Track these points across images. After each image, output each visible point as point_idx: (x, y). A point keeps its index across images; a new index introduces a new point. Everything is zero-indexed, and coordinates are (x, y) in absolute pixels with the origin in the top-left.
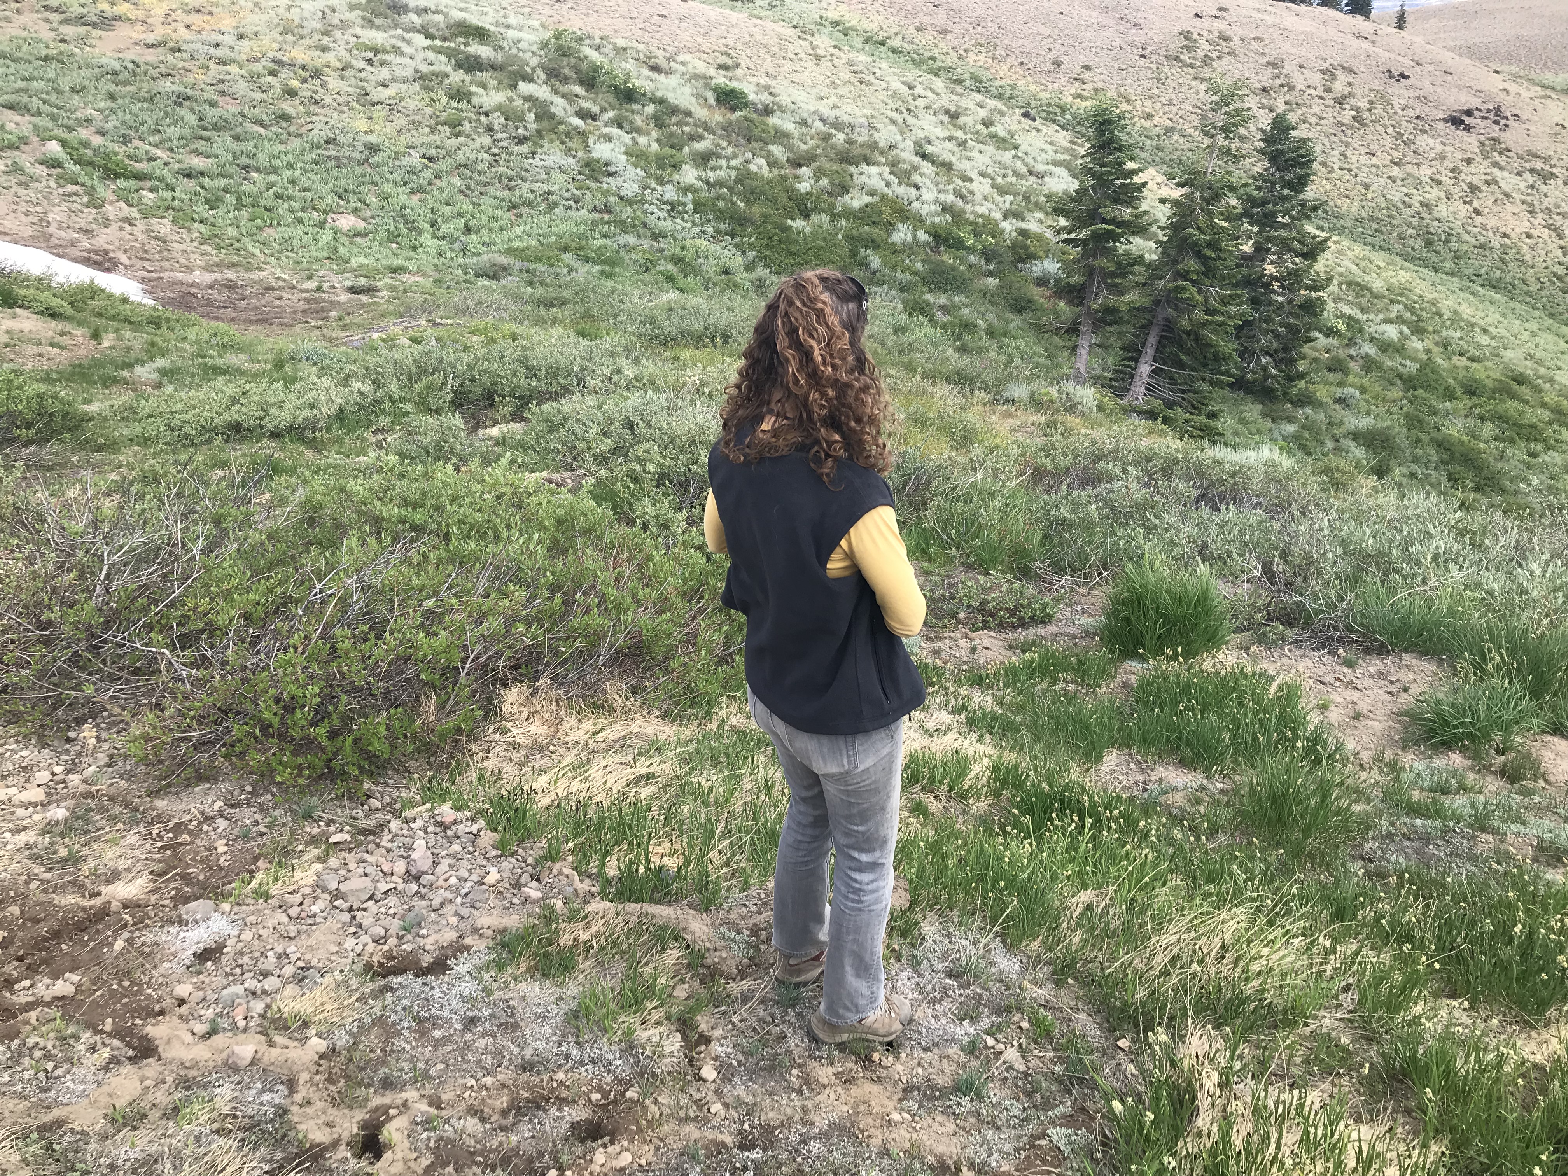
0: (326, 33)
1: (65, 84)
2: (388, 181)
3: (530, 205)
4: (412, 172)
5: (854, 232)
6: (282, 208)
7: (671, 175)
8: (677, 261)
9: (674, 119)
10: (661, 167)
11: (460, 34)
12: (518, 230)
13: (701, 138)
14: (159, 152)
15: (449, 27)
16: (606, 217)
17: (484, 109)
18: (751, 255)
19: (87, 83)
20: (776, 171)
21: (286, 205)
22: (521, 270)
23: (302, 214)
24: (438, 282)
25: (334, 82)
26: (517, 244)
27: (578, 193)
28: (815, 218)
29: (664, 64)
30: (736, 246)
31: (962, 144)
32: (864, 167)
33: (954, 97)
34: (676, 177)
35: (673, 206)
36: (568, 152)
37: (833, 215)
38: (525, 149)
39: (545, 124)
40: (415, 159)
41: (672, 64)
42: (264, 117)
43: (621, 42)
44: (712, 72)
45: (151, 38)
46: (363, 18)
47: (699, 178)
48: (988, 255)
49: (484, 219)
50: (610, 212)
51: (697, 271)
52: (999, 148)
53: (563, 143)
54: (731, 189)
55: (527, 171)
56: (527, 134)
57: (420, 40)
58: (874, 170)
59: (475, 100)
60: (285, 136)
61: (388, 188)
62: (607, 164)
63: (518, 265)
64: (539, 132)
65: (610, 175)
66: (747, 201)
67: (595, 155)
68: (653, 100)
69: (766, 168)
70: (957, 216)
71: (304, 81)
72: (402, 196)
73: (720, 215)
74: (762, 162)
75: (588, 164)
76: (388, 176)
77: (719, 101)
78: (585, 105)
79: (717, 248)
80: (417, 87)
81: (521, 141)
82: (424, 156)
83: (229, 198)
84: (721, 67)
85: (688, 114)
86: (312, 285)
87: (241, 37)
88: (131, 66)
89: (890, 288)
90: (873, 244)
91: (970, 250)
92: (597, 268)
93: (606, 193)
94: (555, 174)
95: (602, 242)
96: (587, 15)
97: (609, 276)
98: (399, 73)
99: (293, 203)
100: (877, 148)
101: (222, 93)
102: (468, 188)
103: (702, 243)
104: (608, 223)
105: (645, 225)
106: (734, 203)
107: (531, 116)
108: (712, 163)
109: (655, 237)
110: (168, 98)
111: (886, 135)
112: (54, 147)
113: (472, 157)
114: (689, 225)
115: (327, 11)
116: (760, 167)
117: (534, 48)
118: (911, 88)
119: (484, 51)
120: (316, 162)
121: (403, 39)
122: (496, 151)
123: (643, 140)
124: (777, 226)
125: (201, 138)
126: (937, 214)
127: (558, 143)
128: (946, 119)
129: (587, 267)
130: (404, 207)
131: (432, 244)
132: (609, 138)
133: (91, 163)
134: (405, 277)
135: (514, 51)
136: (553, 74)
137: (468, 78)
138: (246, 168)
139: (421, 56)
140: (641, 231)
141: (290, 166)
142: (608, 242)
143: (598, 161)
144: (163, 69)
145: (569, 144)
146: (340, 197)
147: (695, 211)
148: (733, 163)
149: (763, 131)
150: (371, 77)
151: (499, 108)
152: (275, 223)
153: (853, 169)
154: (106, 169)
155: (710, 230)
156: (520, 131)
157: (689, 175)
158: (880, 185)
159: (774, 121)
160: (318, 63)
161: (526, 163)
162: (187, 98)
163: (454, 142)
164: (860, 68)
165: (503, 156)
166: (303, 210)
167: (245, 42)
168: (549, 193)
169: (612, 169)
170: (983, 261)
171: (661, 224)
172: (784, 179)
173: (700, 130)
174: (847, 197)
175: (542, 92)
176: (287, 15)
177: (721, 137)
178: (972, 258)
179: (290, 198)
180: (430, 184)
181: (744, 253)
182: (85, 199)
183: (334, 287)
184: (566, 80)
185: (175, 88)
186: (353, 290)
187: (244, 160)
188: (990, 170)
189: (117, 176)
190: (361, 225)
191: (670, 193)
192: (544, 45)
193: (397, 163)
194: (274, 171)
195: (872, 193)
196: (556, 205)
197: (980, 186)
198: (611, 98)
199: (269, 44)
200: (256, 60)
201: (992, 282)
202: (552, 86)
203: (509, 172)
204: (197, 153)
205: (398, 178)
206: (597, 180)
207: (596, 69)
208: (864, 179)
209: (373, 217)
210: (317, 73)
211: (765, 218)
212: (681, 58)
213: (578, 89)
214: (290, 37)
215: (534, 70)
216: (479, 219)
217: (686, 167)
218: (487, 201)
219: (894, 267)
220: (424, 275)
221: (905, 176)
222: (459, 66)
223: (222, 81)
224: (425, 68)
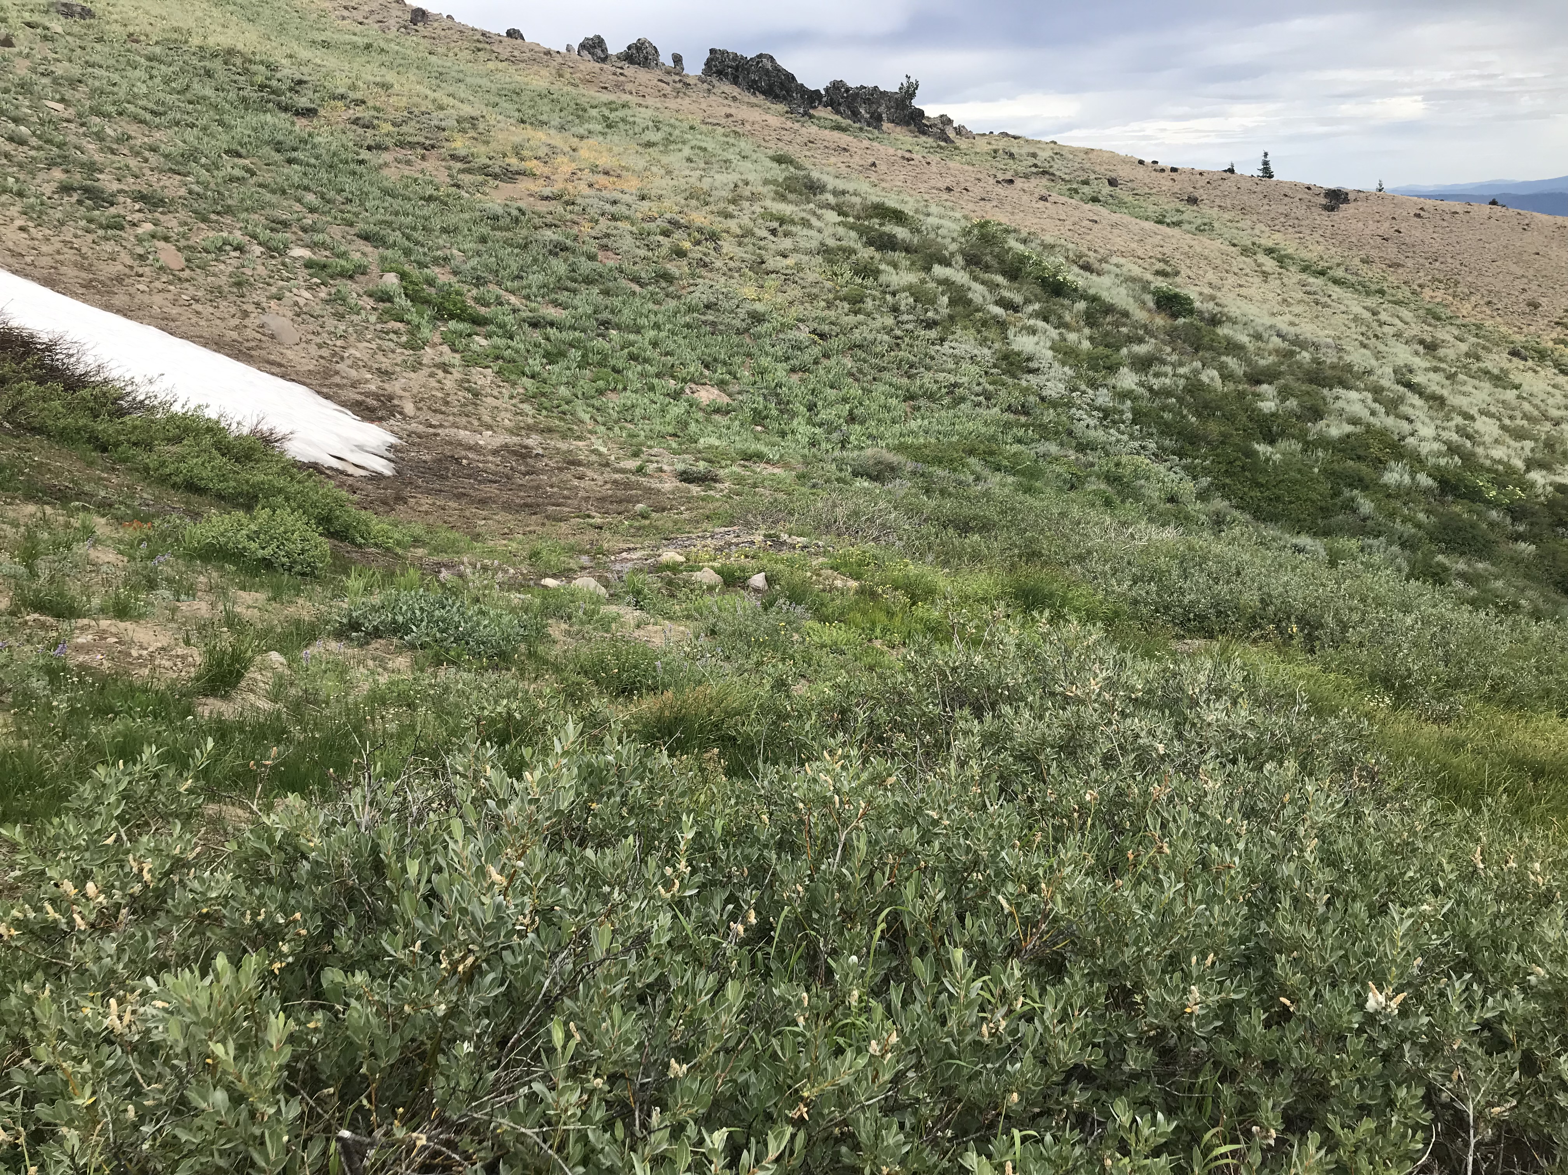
0: (734, 202)
1: (437, 223)
2: (767, 354)
3: (931, 396)
4: (798, 347)
5: (1336, 466)
6: (633, 372)
7: (1105, 378)
8: (1111, 479)
9: (1109, 319)
10: (1094, 368)
11: (877, 216)
12: (913, 425)
13: (1141, 341)
14: (513, 299)
15: (865, 208)
16: (1023, 419)
17: (891, 289)
18: (1205, 481)
19: (461, 224)
20: (1231, 386)
21: (639, 368)
22: (914, 473)
23: (655, 381)
24: (801, 477)
25: (728, 246)
26: (910, 440)
27: (991, 388)
28: (1283, 444)
29: (1096, 265)
30: (1185, 468)
31: (1451, 377)
32: (1339, 391)
33: (1426, 327)
34: (1111, 381)
35: (1106, 413)
36: (983, 342)
37: (1307, 443)
38: (933, 334)
39: (960, 309)
40: (803, 334)
41: (1104, 265)
42: (643, 275)
43: (1049, 239)
44: (1149, 276)
45: (547, 192)
46: (776, 193)
47: (1141, 384)
48: (1516, 512)
49: (874, 407)
50: (1027, 414)
51: (1138, 497)
52: (1496, 386)
53: (979, 332)
54: (1181, 400)
55: (932, 358)
56: (937, 317)
57: (832, 216)
58: (1353, 395)
59: (883, 278)
60: (661, 295)
61: (765, 361)
62: (1029, 359)
63: (910, 466)
64: (951, 318)
65: (1030, 371)
66: (1199, 415)
67: (1016, 347)
68: (1084, 297)
69: (1218, 382)
70: (1468, 458)
71: (698, 243)
72: (780, 372)
73: (1166, 429)
74: (1215, 373)
75: (1006, 357)
76: (768, 348)
77: (1158, 303)
78: (1006, 294)
79: (1161, 468)
80: (820, 259)
81: (930, 325)
82: (814, 332)
83: (575, 354)
84: (1158, 273)
85: (1126, 314)
86: (632, 464)
87: (643, 198)
88: (515, 213)
89: (1390, 543)
90: (1359, 483)
91: (1491, 504)
92: (1010, 479)
93: (1026, 391)
94: (965, 365)
95: (1016, 447)
96: (1013, 213)
97: (1028, 490)
98: (803, 244)
99: (648, 367)
100: (1351, 372)
101: (605, 248)
102: (860, 371)
103: (1143, 460)
104: (1026, 426)
105: (1070, 433)
106: (1184, 417)
107: (945, 300)
108: (1155, 368)
109: (1082, 447)
110: (545, 246)
111: (1358, 358)
112: (391, 280)
113: (870, 337)
114: (1125, 437)
115: (740, 184)
116: (1212, 379)
117: (955, 235)
118: (1374, 314)
119: (901, 233)
120: (688, 326)
121: (814, 214)
122: (898, 333)
123: (1072, 337)
124: (1238, 448)
125: (567, 289)
126: (1439, 454)
127: (973, 331)
128: (1421, 349)
129: (998, 476)
130: (779, 385)
131: (802, 429)
132: (1033, 331)
133: (427, 302)
134: (759, 467)
135: (932, 236)
136: (972, 261)
137: (878, 256)
138: (606, 324)
139: (830, 230)
140: (1065, 437)
141: (657, 326)
142: (1022, 448)
143: (1018, 354)
144: (549, 219)
145: (985, 334)
146: (707, 367)
147: (1134, 422)
148: (1181, 371)
149: (1213, 340)
150: (773, 246)
151: (909, 288)
152: (620, 387)
153: (1325, 391)
154: (441, 308)
155: (1152, 445)
156: (930, 314)
157: (1128, 379)
158: (1364, 414)
159: (1224, 331)
160: (717, 227)
161: (932, 351)
162: (565, 249)
163: (852, 319)
164: (1313, 289)
165: (907, 340)
166: (658, 375)
167: (646, 204)
168: (955, 385)
169: (1034, 365)
170: (1508, 520)
171: (1092, 433)
172: (1241, 395)
173: (1141, 332)
174: (1322, 424)
175: (960, 276)
176: (698, 184)
177: (1164, 342)
178: (1494, 514)
179: (646, 361)
180: (816, 362)
181: (1195, 478)
182: (404, 339)
183: (661, 470)
184: (987, 268)
185: (555, 237)
186: (686, 477)
187: (605, 315)
188: (1493, 409)
189: (452, 316)
190: (725, 399)
191: (1104, 398)
192: (966, 233)
193: (781, 336)
194: (638, 330)
195: (1354, 421)
196: (963, 399)
197: (1487, 427)
198: (1038, 290)
199: (670, 207)
200: (653, 219)
201: (1526, 548)
202: (971, 272)
203: (912, 358)
204: (556, 303)
205: (779, 350)
206: (1014, 376)
207: (1023, 259)
208: (1340, 404)
209: (739, 393)
210: (713, 237)
211: (1225, 439)
212: (1114, 260)
213: (999, 279)
214: (694, 202)
215: (952, 254)
216: (869, 407)
217: (1124, 370)
218: (880, 388)
219: (1392, 515)
220: (787, 466)
221: (1393, 406)
222: (870, 243)
223: (607, 236)
224: (831, 243)
